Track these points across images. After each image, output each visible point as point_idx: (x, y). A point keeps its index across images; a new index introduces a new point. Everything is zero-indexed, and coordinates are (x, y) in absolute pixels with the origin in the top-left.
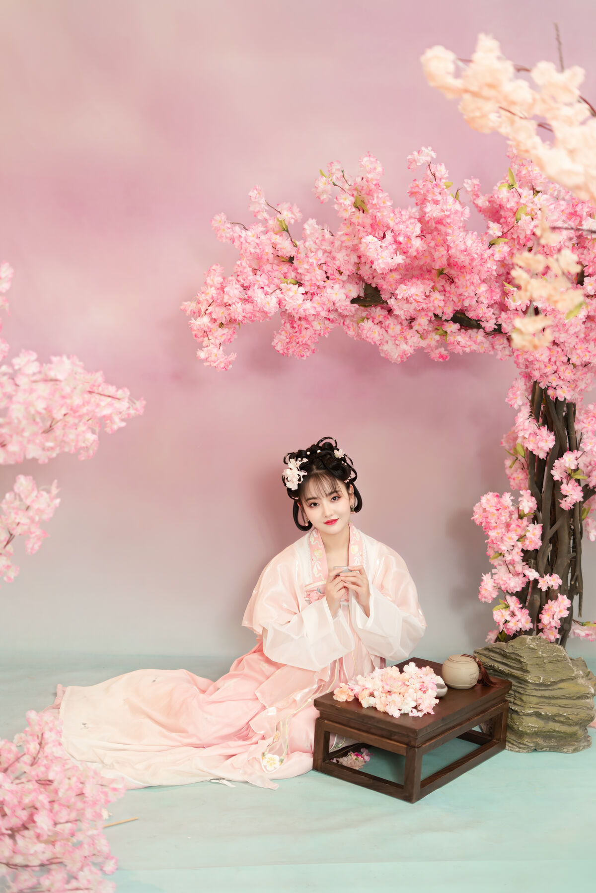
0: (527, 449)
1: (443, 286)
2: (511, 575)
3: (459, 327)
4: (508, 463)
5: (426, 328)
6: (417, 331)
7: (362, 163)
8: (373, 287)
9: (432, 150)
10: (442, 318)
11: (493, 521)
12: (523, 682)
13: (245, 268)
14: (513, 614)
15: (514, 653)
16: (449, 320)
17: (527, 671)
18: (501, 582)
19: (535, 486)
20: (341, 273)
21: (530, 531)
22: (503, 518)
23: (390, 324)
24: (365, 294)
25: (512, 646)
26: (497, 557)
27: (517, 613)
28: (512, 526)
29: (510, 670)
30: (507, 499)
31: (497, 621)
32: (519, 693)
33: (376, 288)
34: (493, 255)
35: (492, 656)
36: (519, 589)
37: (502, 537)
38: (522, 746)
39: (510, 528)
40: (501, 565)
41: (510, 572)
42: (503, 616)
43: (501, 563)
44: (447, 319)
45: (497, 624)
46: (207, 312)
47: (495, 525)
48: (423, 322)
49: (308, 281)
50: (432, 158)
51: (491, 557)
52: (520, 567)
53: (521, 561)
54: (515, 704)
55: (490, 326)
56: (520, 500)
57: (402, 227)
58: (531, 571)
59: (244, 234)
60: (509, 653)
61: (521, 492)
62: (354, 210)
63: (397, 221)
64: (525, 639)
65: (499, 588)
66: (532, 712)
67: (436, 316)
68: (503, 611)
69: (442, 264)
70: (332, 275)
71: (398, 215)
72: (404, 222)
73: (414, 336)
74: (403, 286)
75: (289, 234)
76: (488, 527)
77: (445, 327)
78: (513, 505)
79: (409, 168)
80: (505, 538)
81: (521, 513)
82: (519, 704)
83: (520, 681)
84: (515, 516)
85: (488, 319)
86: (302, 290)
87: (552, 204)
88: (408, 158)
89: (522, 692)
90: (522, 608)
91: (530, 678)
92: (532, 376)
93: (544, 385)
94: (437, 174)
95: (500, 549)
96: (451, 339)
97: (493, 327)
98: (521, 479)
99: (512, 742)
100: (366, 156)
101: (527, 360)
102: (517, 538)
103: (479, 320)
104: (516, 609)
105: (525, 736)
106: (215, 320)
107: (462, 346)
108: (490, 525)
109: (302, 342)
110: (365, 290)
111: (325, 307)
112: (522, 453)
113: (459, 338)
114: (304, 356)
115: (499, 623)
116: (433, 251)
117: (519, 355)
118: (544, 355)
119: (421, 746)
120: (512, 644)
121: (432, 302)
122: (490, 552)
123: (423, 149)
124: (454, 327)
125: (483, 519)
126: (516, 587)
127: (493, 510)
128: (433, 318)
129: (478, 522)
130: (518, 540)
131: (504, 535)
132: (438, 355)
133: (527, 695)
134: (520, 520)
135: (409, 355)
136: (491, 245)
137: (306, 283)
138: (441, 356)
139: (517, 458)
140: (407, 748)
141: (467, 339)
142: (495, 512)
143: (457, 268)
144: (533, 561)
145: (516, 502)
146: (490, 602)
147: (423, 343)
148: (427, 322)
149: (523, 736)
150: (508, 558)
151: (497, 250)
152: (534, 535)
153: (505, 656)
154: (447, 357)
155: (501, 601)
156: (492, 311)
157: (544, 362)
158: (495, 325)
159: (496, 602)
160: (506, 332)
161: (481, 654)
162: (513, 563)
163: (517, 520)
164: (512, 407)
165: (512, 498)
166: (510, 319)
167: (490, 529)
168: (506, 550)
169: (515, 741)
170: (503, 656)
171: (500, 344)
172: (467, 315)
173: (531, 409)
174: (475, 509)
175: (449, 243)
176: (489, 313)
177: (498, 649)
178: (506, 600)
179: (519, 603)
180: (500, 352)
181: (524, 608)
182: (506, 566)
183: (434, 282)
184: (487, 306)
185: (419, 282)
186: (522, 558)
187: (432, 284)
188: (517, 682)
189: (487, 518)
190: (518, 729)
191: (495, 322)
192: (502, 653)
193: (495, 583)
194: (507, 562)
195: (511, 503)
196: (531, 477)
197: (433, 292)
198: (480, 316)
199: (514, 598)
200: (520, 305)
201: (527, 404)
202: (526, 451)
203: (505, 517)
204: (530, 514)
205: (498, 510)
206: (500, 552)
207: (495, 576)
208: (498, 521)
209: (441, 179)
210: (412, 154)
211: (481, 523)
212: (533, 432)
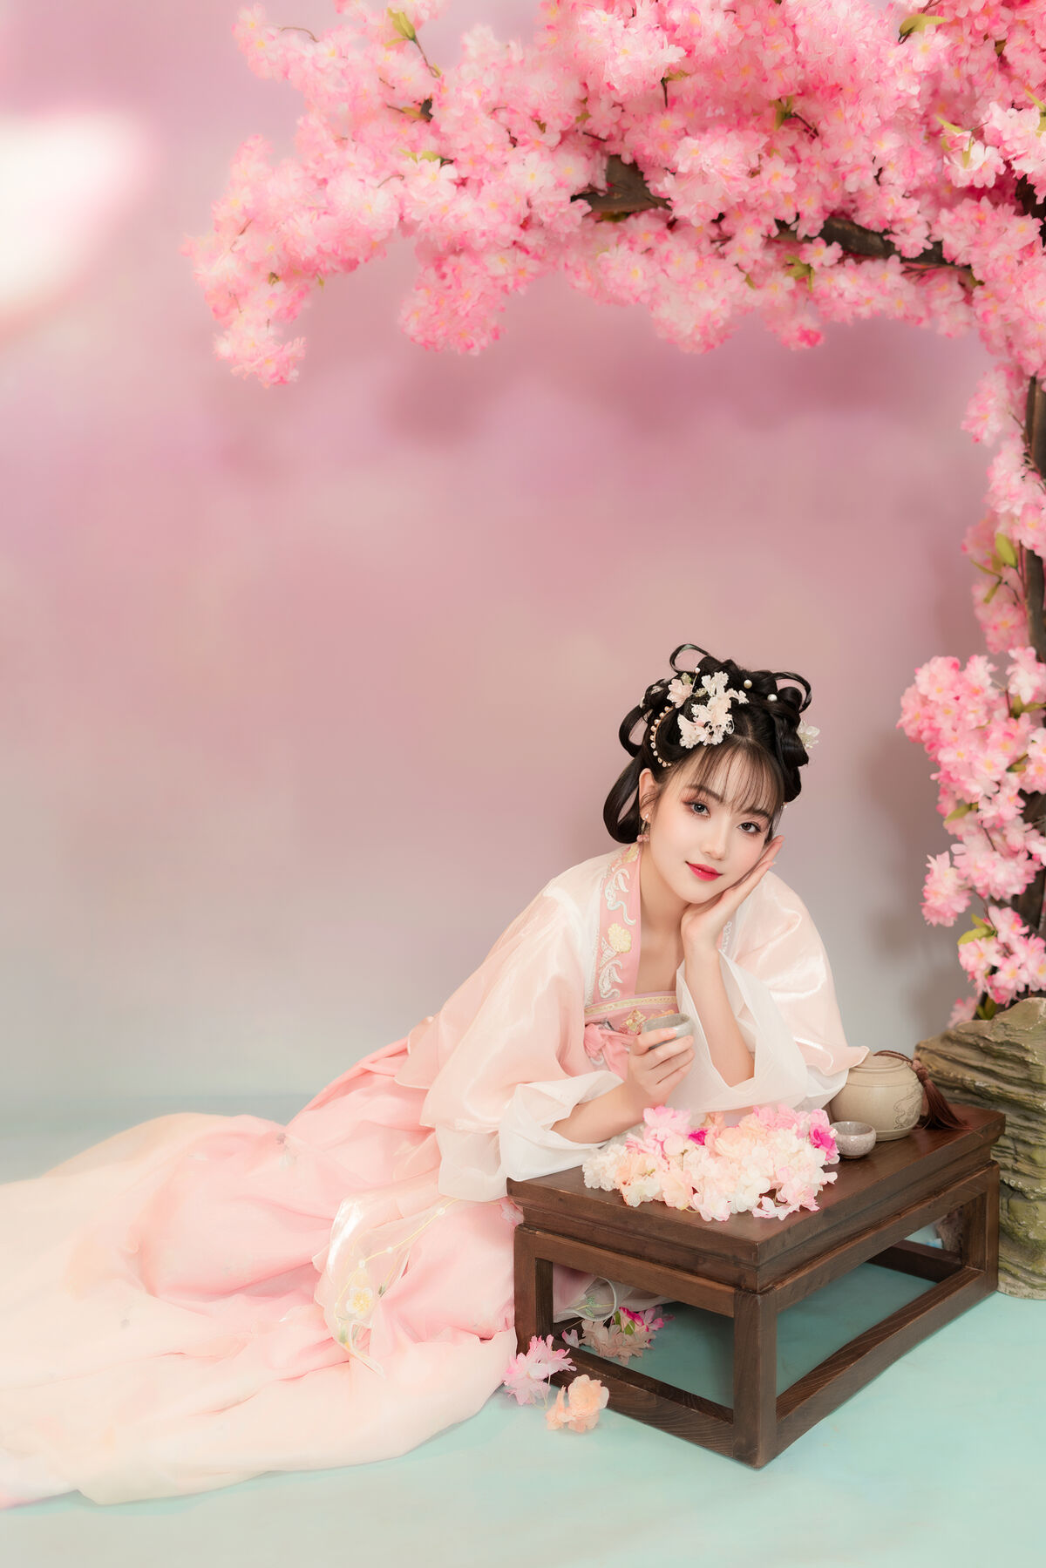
0: (1021, 546)
2: (997, 855)
3: (840, 253)
4: (981, 592)
5: (758, 256)
6: (737, 265)
8: (625, 165)
10: (798, 232)
11: (945, 726)
12: (1034, 1116)
13: (315, 132)
14: (1007, 951)
15: (1008, 1043)
16: (815, 238)
17: (1041, 1087)
18: (975, 874)
19: (1045, 638)
20: (542, 127)
21: (1037, 743)
22: (970, 717)
23: (670, 252)
24: (610, 184)
25: (1005, 1025)
26: (962, 815)
27: (1018, 947)
28: (994, 736)
29: (1002, 1085)
30: (979, 669)
31: (970, 970)
32: (1025, 1143)
33: (634, 166)
34: (908, 59)
35: (959, 1056)
36: (1018, 889)
37: (970, 764)
38: (1037, 1281)
39: (989, 741)
40: (973, 834)
41: (994, 849)
42: (981, 955)
43: (973, 828)
44: (811, 235)
45: (970, 978)
46: (236, 248)
47: (954, 734)
48: (749, 238)
49: (463, 150)
51: (949, 814)
52: (1019, 834)
53: (1020, 820)
54: (1016, 1172)
55: (913, 241)
56: (1009, 672)
58: (1044, 844)
59: (309, 51)
60: (996, 1043)
61: (1013, 653)
64: (1036, 1006)
65: (970, 889)
67: (781, 224)
68: (982, 944)
69: (785, 83)
70: (522, 132)
73: (730, 278)
74: (690, 142)
75: (419, 47)
76: (936, 742)
77: (807, 255)
78: (993, 685)
80: (977, 765)
81: (1015, 704)
82: (1026, 1172)
83: (1028, 1114)
84: (1002, 712)
85: (908, 225)
86: (450, 172)
89: (1032, 1141)
90: (1027, 936)
92: (1023, 365)
95: (967, 792)
96: (819, 284)
97: (922, 245)
98: (1013, 627)
99: (1014, 1270)
101: (1005, 318)
102: (1005, 763)
103: (886, 232)
104: (1014, 937)
106: (255, 267)
107: (849, 303)
108: (942, 736)
109: (464, 308)
110: (609, 174)
111: (509, 213)
112: (1010, 558)
113: (841, 280)
114: (472, 345)
115: (972, 972)
116: (759, 48)
117: (989, 311)
119: (772, 1288)
120: (1005, 1020)
121: (765, 183)
122: (948, 806)
124: (824, 254)
125: (922, 723)
126: (1010, 884)
127: (946, 699)
128: (775, 232)
129: (911, 731)
130: (1009, 769)
131: (976, 757)
132: (797, 334)
133: (1043, 1147)
134: (1012, 720)
135: (721, 323)
136: (906, 35)
137: (460, 156)
138: (806, 336)
139: (1001, 578)
140: (735, 1294)
141: (862, 282)
142: (953, 703)
143: (822, 92)
145: (1001, 678)
146: (951, 923)
147: (754, 297)
148: (760, 240)
150: (988, 812)
151: (919, 47)
152: (1045, 751)
153: (987, 1051)
154: (818, 337)
155: (977, 920)
156: (917, 205)
158: (926, 241)
159: (964, 923)
160: (954, 253)
161: (931, 1052)
162: (999, 826)
163: (1006, 720)
164: (977, 440)
165: (990, 667)
166: (962, 220)
167: (942, 746)
168: (982, 794)
169: (1021, 1267)
170: (984, 1052)
171: (946, 291)
172: (857, 222)
173: (1027, 448)
174: (903, 702)
175: (794, 13)
176: (911, 209)
177: (972, 1034)
178: (988, 918)
179: (1021, 923)
180: (944, 318)
181: (1033, 935)
182: (985, 836)
183: (771, 137)
184: (902, 192)
185: (732, 135)
186: (1021, 812)
187: (764, 140)
188: (1018, 1117)
189: (931, 718)
190: (1027, 1236)
191: (926, 234)
192: (981, 1045)
193: (959, 876)
194: (987, 825)
195: (989, 681)
196: (1034, 614)
197: (769, 159)
198: (889, 217)
199: (1008, 913)
200: (980, 170)
201: (1013, 435)
202: (1018, 552)
203: (974, 715)
204: (1037, 706)
205: (957, 698)
206: (968, 801)
207: (959, 861)
208: (959, 725)
211: (919, 732)
212: (1031, 501)
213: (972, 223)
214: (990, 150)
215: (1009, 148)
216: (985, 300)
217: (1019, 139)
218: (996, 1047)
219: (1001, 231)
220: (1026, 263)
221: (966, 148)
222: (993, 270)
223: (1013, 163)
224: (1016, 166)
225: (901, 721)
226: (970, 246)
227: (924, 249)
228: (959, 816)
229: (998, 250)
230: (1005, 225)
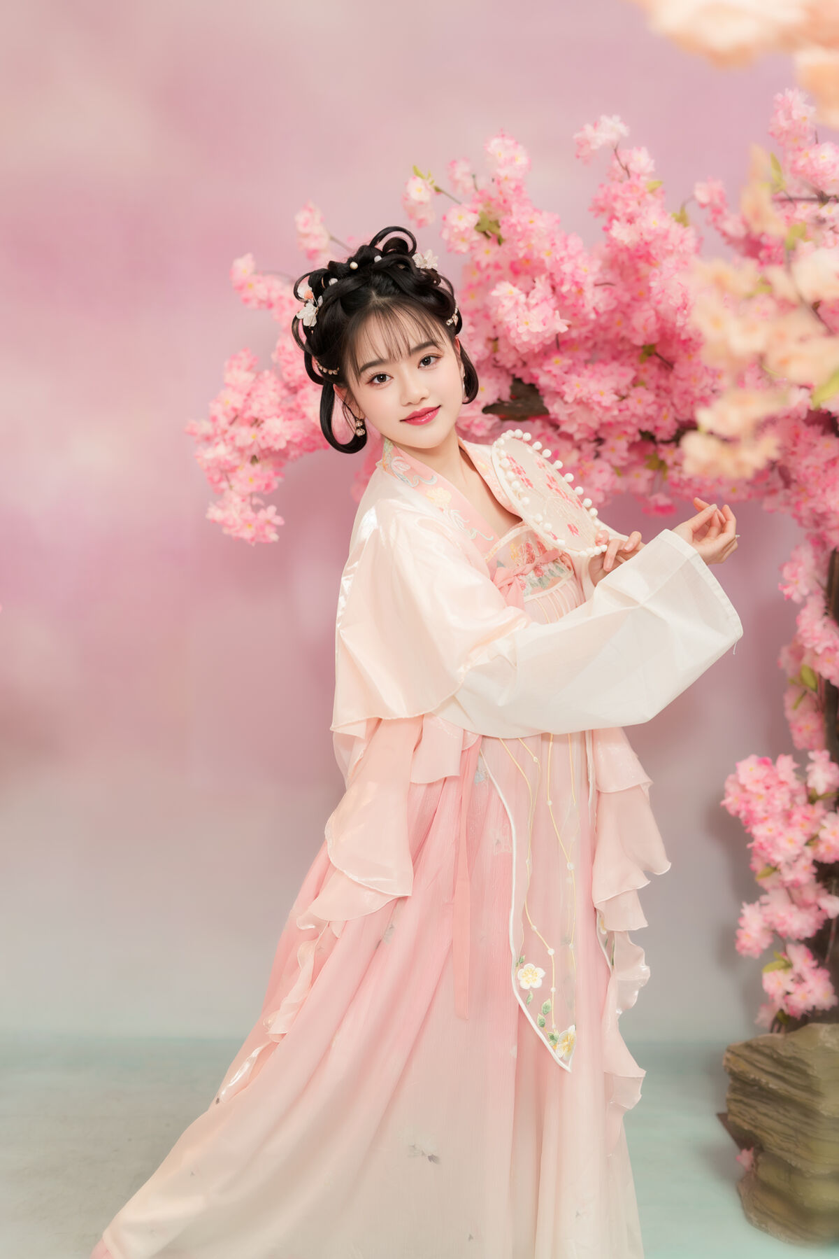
0: (820, 676)
1: (654, 377)
2: (794, 908)
4: (790, 699)
5: (625, 455)
6: (608, 462)
7: (489, 150)
8: (526, 384)
9: (620, 122)
10: (657, 438)
11: (758, 809)
15: (795, 1058)
16: (669, 442)
17: (818, 1094)
18: (777, 921)
19: (837, 743)
21: (825, 826)
22: (778, 802)
24: (513, 396)
25: (794, 1044)
27: (808, 975)
28: (795, 818)
29: (790, 1087)
30: (785, 765)
31: (770, 993)
32: (803, 1133)
33: (532, 385)
35: (758, 1061)
36: (809, 933)
37: (777, 838)
39: (791, 822)
40: (777, 890)
41: (793, 902)
42: (779, 983)
43: (777, 885)
44: (666, 440)
45: (770, 998)
46: (227, 435)
47: (764, 815)
48: (618, 444)
50: (621, 136)
51: (759, 873)
52: (811, 892)
53: (815, 882)
54: (796, 1154)
56: (808, 769)
57: (565, 267)
58: (830, 900)
60: (787, 1057)
61: (812, 755)
62: (476, 237)
63: (558, 257)
64: (817, 1030)
65: (773, 931)
66: (828, 1172)
67: (643, 433)
68: (781, 974)
69: (650, 335)
72: (572, 258)
73: (604, 472)
74: (573, 378)
76: (751, 819)
77: (662, 453)
78: (796, 779)
79: (578, 157)
80: (782, 840)
81: (812, 793)
82: (804, 1156)
84: (801, 799)
88: (574, 138)
89: (810, 1134)
90: (816, 968)
91: (825, 1108)
92: (827, 540)
94: (632, 167)
95: (773, 860)
96: (671, 474)
98: (813, 730)
100: (497, 136)
101: (813, 511)
102: (804, 839)
104: (805, 968)
106: (241, 450)
108: (756, 815)
110: (513, 391)
112: (811, 683)
115: (772, 996)
116: (628, 310)
117: (801, 501)
120: (794, 1038)
121: (632, 406)
122: (757, 865)
123: (604, 119)
125: (741, 806)
126: (804, 929)
127: (758, 788)
128: (638, 438)
129: (732, 811)
130: (807, 844)
131: (781, 834)
133: (820, 1139)
134: (810, 805)
138: (660, 510)
139: (805, 692)
142: (763, 792)
143: (677, 342)
144: (835, 881)
145: (802, 772)
146: (757, 957)
147: (622, 483)
148: (627, 445)
149: (813, 1217)
150: (789, 876)
152: (833, 833)
153: (778, 1061)
154: (669, 511)
155: (777, 955)
159: (766, 958)
161: (738, 1055)
162: (796, 885)
163: (805, 805)
164: (789, 599)
165: (794, 765)
167: (755, 824)
168: (784, 862)
173: (826, 603)
174: (727, 787)
177: (766, 1044)
178: (785, 953)
179: (812, 958)
181: (821, 968)
182: (787, 892)
183: (637, 370)
186: (814, 877)
187: (631, 374)
188: (800, 1114)
189: (748, 802)
190: (802, 1204)
192: (775, 1056)
193: (765, 921)
194: (787, 885)
195: (793, 775)
196: (828, 724)
197: (634, 389)
199: (803, 950)
201: (815, 592)
202: (818, 679)
203: (781, 800)
204: (829, 794)
205: (768, 788)
206: (773, 865)
207: (767, 910)
208: (769, 808)
209: (639, 176)
210: (582, 129)
211: (738, 813)
212: (829, 643)
213: (790, 437)
216: (798, 493)
218: (785, 1060)
219: (812, 446)
220: (829, 472)
222: (805, 475)
225: (725, 802)
226: (788, 454)
228: (768, 874)
229: (809, 461)
230: (814, 441)
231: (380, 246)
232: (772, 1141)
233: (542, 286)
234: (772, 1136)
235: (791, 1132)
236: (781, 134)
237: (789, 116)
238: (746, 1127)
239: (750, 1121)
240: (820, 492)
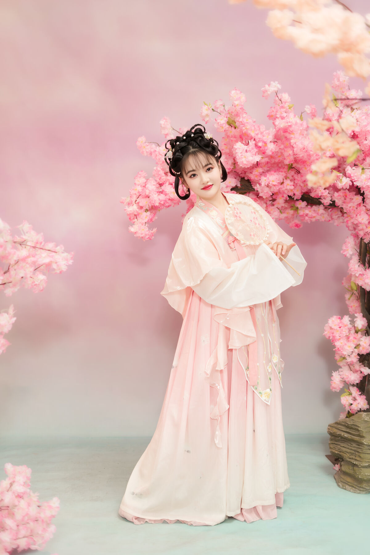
0: (358, 285)
1: (293, 176)
2: (352, 372)
3: (306, 204)
4: (347, 296)
5: (283, 205)
6: (277, 208)
7: (231, 95)
8: (246, 180)
9: (278, 83)
10: (294, 198)
11: (337, 335)
12: (361, 445)
13: (159, 171)
14: (355, 399)
15: (354, 425)
16: (299, 200)
17: (363, 437)
18: (345, 377)
19: (365, 310)
21: (362, 340)
22: (344, 333)
24: (241, 184)
25: (353, 420)
27: (358, 397)
28: (350, 338)
29: (352, 436)
30: (346, 319)
31: (344, 404)
32: (358, 452)
33: (248, 181)
35: (340, 428)
36: (358, 382)
37: (344, 346)
38: (362, 489)
39: (349, 340)
40: (345, 366)
42: (347, 400)
43: (345, 364)
45: (344, 406)
46: (136, 202)
47: (339, 337)
48: (280, 201)
50: (278, 88)
51: (338, 360)
52: (358, 366)
53: (359, 362)
54: (356, 460)
55: (327, 201)
56: (355, 320)
57: (259, 136)
58: (365, 369)
59: (158, 149)
60: (350, 425)
61: (356, 315)
62: (227, 126)
63: (257, 133)
64: (362, 415)
65: (344, 381)
66: (367, 465)
67: (289, 197)
68: (347, 397)
69: (291, 161)
71: (258, 129)
72: (262, 133)
73: (276, 211)
74: (264, 177)
76: (334, 340)
77: (297, 204)
78: (350, 324)
79: (263, 96)
80: (346, 347)
81: (356, 329)
82: (359, 460)
83: (359, 444)
84: (353, 331)
85: (325, 197)
87: (363, 116)
88: (262, 90)
89: (360, 451)
90: (361, 395)
91: (365, 441)
92: (358, 234)
93: (367, 241)
94: (283, 100)
95: (343, 354)
96: (301, 212)
98: (356, 307)
99: (355, 486)
100: (234, 90)
101: (353, 223)
102: (354, 346)
103: (319, 199)
104: (356, 395)
105: (364, 482)
106: (142, 207)
107: (309, 217)
108: (336, 338)
110: (241, 182)
112: (355, 288)
113: (307, 211)
115: (345, 405)
116: (283, 151)
117: (348, 220)
118: (364, 219)
120: (353, 418)
121: (285, 186)
122: (337, 357)
123: (272, 82)
124: (302, 204)
125: (330, 334)
126: (355, 380)
127: (337, 327)
128: (288, 198)
129: (327, 337)
130: (355, 348)
131: (345, 344)
132: (294, 225)
133: (363, 453)
134: (356, 334)
138: (297, 225)
139: (353, 293)
141: (313, 212)
142: (339, 329)
143: (301, 162)
144: (366, 362)
145: (352, 322)
146: (338, 391)
147: (282, 216)
148: (284, 201)
149: (363, 482)
150: (349, 360)
152: (365, 343)
153: (348, 427)
154: (300, 226)
155: (346, 390)
156: (327, 191)
157: (365, 224)
158: (330, 201)
159: (342, 391)
160: (338, 205)
161: (333, 427)
162: (352, 363)
163: (354, 334)
164: (345, 256)
165: (350, 319)
166: (341, 196)
167: (336, 341)
168: (347, 355)
169: (357, 486)
170: (347, 427)
171: (336, 214)
172: (311, 195)
173: (359, 258)
174: (325, 328)
175: (293, 144)
176: (326, 193)
177: (344, 422)
178: (349, 389)
179: (359, 391)
180: (336, 221)
181: (362, 395)
182: (348, 366)
183: (286, 174)
184: (324, 188)
185: (275, 174)
186: (359, 360)
187: (285, 175)
188: (356, 445)
189: (333, 333)
190: (358, 477)
191: (331, 199)
192: (346, 425)
193: (341, 378)
194: (349, 363)
195: (349, 322)
196: (362, 304)
197: (286, 180)
198: (320, 195)
199: (355, 388)
200: (345, 185)
201: (356, 254)
202: (357, 287)
203: (345, 332)
204: (363, 330)
205: (340, 327)
206: (343, 356)
207: (341, 373)
208: (341, 335)
209: (285, 103)
210: (264, 87)
211: (329, 337)
212: (361, 273)
213: (343, 196)
214: (347, 178)
215: (353, 178)
216: (347, 217)
217: (356, 176)
218: (350, 426)
219: (351, 199)
220: (358, 208)
221: (341, 178)
222: (349, 210)
223: (354, 182)
224: (355, 183)
225: (324, 334)
226: (343, 203)
227: (330, 203)
228: (341, 361)
229: (351, 205)
230: (352, 198)
231: (193, 131)
232: (346, 456)
233: (252, 143)
234: (346, 454)
235: (353, 452)
236: (336, 87)
237: (339, 80)
238: (337, 452)
239: (338, 450)
240: (355, 216)
